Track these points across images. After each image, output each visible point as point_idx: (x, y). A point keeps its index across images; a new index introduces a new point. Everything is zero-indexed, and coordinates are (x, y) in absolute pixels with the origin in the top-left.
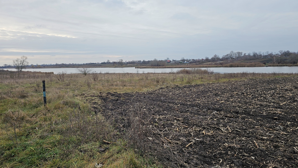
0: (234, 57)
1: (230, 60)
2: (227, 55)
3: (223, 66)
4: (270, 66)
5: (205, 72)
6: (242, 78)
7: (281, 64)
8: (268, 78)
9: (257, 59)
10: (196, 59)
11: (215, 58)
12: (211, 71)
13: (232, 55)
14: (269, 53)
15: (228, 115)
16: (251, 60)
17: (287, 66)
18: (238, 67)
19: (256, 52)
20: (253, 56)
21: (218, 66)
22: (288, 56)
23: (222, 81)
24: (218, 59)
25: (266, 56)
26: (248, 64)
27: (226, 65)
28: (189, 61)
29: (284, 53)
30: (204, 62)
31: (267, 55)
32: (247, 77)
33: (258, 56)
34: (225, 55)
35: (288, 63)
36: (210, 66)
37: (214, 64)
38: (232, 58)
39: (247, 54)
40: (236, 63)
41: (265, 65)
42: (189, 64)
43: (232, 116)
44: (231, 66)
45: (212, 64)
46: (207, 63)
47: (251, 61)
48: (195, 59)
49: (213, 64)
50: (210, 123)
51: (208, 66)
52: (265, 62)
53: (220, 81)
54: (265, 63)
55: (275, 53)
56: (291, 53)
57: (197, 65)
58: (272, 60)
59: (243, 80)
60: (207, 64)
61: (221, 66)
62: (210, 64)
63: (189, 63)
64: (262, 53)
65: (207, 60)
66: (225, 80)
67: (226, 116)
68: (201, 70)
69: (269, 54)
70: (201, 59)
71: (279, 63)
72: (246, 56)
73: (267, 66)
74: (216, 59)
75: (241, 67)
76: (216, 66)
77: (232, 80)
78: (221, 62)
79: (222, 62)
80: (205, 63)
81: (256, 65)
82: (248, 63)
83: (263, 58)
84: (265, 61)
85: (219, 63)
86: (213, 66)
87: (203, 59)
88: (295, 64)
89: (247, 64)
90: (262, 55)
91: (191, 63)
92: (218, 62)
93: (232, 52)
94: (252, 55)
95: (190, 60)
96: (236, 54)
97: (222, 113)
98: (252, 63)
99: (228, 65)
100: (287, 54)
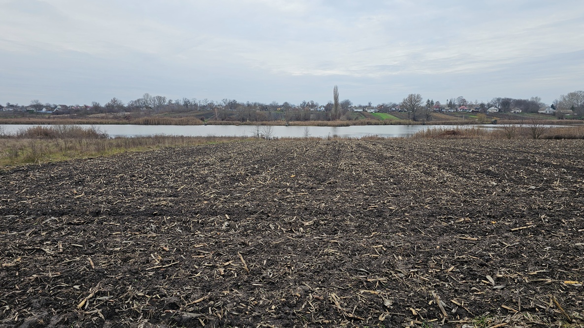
0: (150, 106)
1: (143, 111)
2: (138, 100)
3: (131, 122)
4: (211, 124)
5: (92, 135)
7: (225, 121)
9: (190, 111)
10: (71, 105)
11: (113, 106)
12: (102, 133)
13: (147, 101)
14: (208, 103)
16: (180, 112)
17: (233, 124)
18: (159, 124)
19: (189, 99)
20: (184, 105)
21: (121, 122)
22: (235, 108)
24: (121, 108)
25: (204, 106)
26: (176, 119)
27: (136, 120)
28: (52, 109)
29: (229, 103)
30: (89, 112)
31: (205, 105)
33: (191, 105)
34: (134, 100)
35: (235, 120)
36: (103, 121)
37: (113, 118)
38: (147, 107)
39: (173, 102)
40: (155, 116)
41: (203, 123)
42: (55, 116)
44: (147, 123)
45: (107, 118)
46: (96, 115)
47: (180, 114)
48: (68, 105)
49: (110, 118)
51: (99, 121)
52: (202, 117)
54: (202, 119)
55: (217, 102)
56: (239, 105)
57: (72, 118)
58: (214, 115)
60: (97, 118)
61: (127, 121)
62: (103, 118)
63: (53, 114)
64: (197, 101)
65: (97, 109)
68: (80, 129)
69: (208, 104)
70: (82, 105)
71: (223, 120)
72: (173, 104)
73: (206, 125)
74: (116, 108)
75: (164, 124)
76: (116, 121)
78: (126, 113)
79: (129, 113)
80: (92, 114)
81: (188, 121)
82: (175, 117)
83: (200, 110)
84: (203, 115)
85: (122, 117)
86: (110, 121)
87: (86, 107)
88: (245, 122)
89: (174, 119)
90: (199, 104)
91: (57, 113)
92: (120, 114)
93: (147, 95)
94: (182, 103)
95: (56, 107)
96: (155, 101)
98: (182, 119)
99: (141, 120)
100: (233, 105)
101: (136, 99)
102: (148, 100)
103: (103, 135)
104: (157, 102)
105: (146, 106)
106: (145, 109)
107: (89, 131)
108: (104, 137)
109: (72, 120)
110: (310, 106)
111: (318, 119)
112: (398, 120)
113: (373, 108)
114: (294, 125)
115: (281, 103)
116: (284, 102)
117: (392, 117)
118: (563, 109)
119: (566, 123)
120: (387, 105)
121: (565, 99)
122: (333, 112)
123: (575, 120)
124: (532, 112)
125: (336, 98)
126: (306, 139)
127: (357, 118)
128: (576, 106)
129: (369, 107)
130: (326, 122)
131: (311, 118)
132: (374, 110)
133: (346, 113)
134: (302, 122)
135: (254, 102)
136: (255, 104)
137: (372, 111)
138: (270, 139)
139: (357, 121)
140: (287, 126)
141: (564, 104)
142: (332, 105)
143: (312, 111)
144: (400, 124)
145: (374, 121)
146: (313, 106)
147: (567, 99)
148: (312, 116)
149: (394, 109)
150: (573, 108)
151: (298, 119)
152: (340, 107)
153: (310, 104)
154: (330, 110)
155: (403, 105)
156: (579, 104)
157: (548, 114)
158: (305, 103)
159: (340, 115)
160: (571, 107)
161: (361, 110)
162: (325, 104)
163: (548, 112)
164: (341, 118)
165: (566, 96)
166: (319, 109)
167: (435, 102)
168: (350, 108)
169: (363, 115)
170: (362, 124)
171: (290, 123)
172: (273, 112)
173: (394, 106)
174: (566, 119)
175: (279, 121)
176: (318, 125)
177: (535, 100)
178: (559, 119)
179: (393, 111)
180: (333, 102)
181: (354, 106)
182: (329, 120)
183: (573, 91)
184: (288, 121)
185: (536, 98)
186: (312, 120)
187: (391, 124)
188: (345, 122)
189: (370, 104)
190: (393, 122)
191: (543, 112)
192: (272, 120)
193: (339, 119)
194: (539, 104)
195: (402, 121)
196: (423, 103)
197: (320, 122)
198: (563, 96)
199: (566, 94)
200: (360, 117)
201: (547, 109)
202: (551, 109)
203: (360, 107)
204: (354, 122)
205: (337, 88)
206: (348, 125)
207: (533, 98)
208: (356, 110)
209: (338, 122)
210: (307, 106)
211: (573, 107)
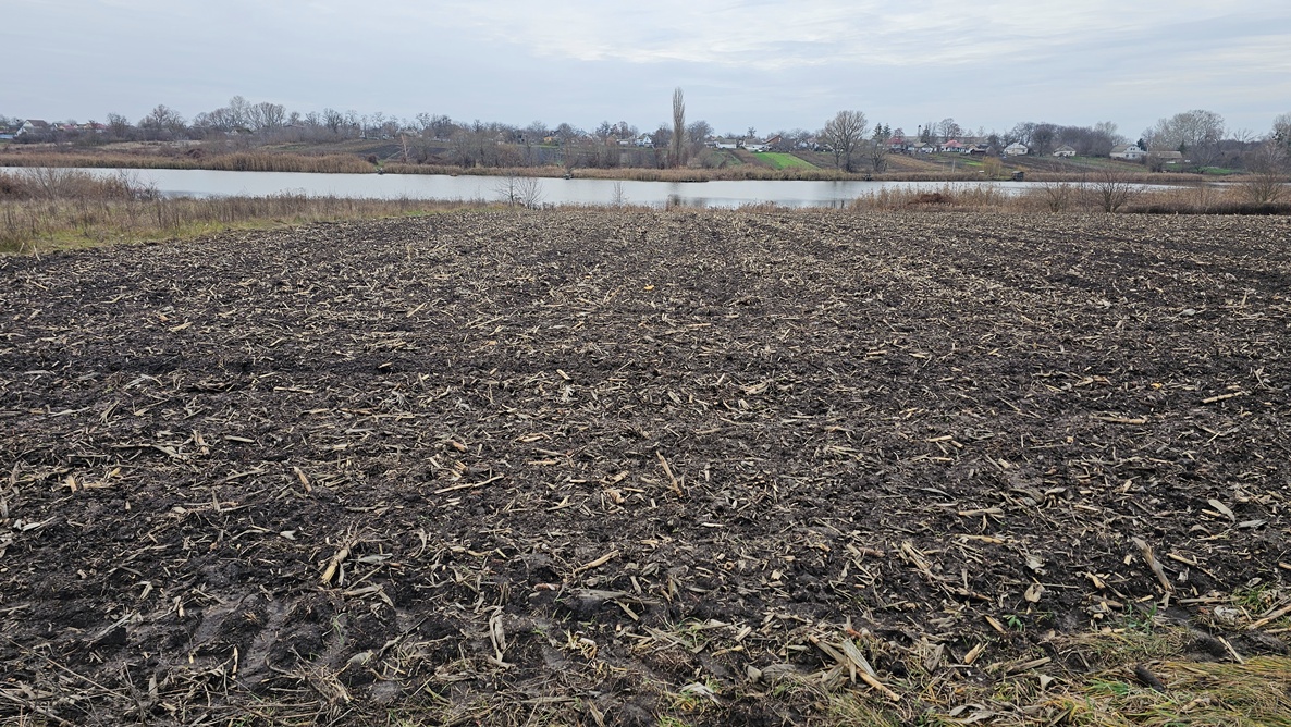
0: (247, 126)
1: (232, 138)
2: (219, 113)
3: (204, 163)
4: (392, 172)
5: (115, 191)
6: (283, 219)
7: (426, 166)
8: (382, 217)
9: (342, 140)
10: (57, 121)
11: (158, 126)
12: (143, 188)
13: (238, 114)
14: (384, 121)
15: (203, 383)
16: (320, 142)
17: (444, 174)
18: (270, 169)
19: (339, 112)
20: (328, 125)
21: (180, 162)
22: (447, 135)
23: (193, 233)
24: (178, 130)
25: (376, 129)
26: (311, 159)
27: (217, 159)
28: (12, 130)
29: (433, 124)
30: (103, 138)
31: (377, 126)
32: (302, 215)
33: (345, 127)
34: (208, 112)
35: (449, 163)
36: (139, 159)
37: (159, 154)
38: (240, 129)
39: (302, 118)
40: (262, 151)
41: (375, 168)
42: (19, 146)
43: (222, 385)
44: (241, 166)
45: (146, 153)
46: (120, 144)
47: (319, 147)
48: (50, 121)
49: (153, 154)
50: (109, 435)
51: (128, 159)
52: (372, 154)
53: (183, 232)
54: (372, 160)
55: (405, 121)
56: (455, 128)
57: (62, 152)
58: (399, 150)
59: (286, 227)
60: (123, 152)
61: (194, 161)
62: (136, 152)
63: (16, 141)
64: (358, 119)
65: (119, 131)
66: (207, 229)
67: (195, 390)
68: (87, 180)
69: (384, 125)
70: (83, 120)
71: (420, 162)
72: (301, 124)
73: (381, 173)
74: (167, 130)
75: (282, 170)
76: (168, 160)
77: (240, 226)
78: (191, 143)
79: (198, 143)
80: (109, 143)
81: (340, 163)
82: (309, 154)
83: (365, 138)
84: (373, 150)
85: (182, 150)
86: (154, 160)
87: (94, 126)
88: (471, 169)
89: (307, 158)
90: (362, 125)
91: (25, 139)
92: (178, 144)
93: (240, 100)
94: (322, 121)
95: (20, 125)
96: (258, 115)
97: (175, 378)
98: (326, 157)
99: (227, 158)
100: (442, 128)
101: (214, 110)
102: (242, 111)
103: (148, 191)
104: (263, 118)
105: (237, 126)
106: (235, 133)
107: (109, 183)
108: (149, 196)
109: (61, 157)
110: (618, 134)
111: (639, 165)
112: (814, 170)
113: (758, 142)
114: (584, 177)
115: (552, 126)
116: (560, 123)
117: (801, 162)
118: (1161, 149)
119: (1168, 181)
120: (789, 135)
121: (1167, 128)
122: (671, 149)
123: (1185, 175)
124: (1098, 156)
125: (678, 118)
126: (616, 208)
127: (723, 165)
128: (1190, 144)
129: (751, 138)
130: (655, 171)
131: (622, 161)
132: (761, 146)
133: (701, 153)
134: (604, 171)
135: (491, 121)
136: (494, 126)
137: (757, 147)
138: (535, 209)
139: (723, 171)
140: (567, 178)
141: (1164, 141)
142: (670, 132)
143: (624, 145)
144: (817, 178)
145: (760, 171)
146: (625, 134)
147: (1171, 128)
148: (624, 157)
149: (805, 145)
150: (1182, 149)
151: (592, 164)
152: (686, 138)
153: (620, 129)
154: (664, 144)
155: (824, 136)
156: (1197, 138)
157: (1130, 161)
158: (607, 127)
159: (686, 156)
160: (1179, 145)
161: (733, 146)
162: (653, 130)
163: (1131, 157)
164: (688, 164)
165: (1171, 122)
166: (639, 141)
167: (892, 130)
168: (709, 139)
169: (738, 156)
170: (735, 177)
171: (575, 171)
172: (535, 146)
173: (805, 137)
174: (1168, 171)
175: (550, 167)
176: (639, 179)
177: (1104, 129)
178: (1154, 171)
179: (803, 149)
180: (671, 126)
181: (716, 136)
182: (663, 167)
183: (1184, 111)
184: (569, 167)
185: (1108, 124)
186: (625, 165)
187: (799, 179)
188: (699, 173)
189: (751, 132)
190: (802, 173)
191: (1120, 155)
192: (533, 165)
193: (684, 164)
194: (1113, 138)
195: (822, 172)
196: (868, 133)
197: (643, 170)
198: (1164, 121)
199: (1170, 117)
200: (731, 162)
201: (1129, 150)
202: (1138, 150)
203: (731, 138)
204: (718, 172)
205: (680, 93)
206: (704, 180)
207: (1100, 124)
208: (721, 146)
209: (683, 171)
210: (612, 133)
211: (1182, 145)
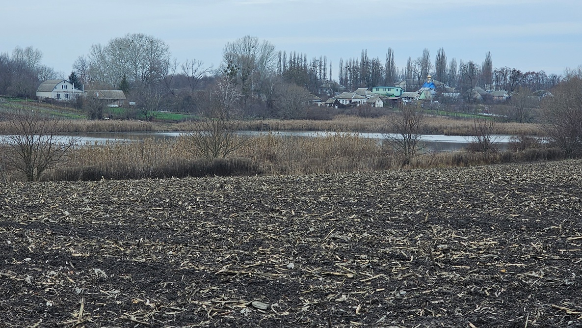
118: (99, 87)
119: (112, 132)
121: (102, 58)
123: (131, 122)
124: (21, 96)
128: (133, 79)
141: (101, 73)
147: (108, 58)
150: (124, 86)
156: (140, 72)
157: (63, 104)
160: (119, 81)
163: (63, 97)
165: (106, 50)
174: (111, 117)
177: (25, 58)
178: (93, 117)
185: (29, 50)
191: (51, 95)
194: (40, 71)
198: (98, 48)
201: (59, 88)
202: (70, 88)
207: (18, 51)
211: (124, 82)
